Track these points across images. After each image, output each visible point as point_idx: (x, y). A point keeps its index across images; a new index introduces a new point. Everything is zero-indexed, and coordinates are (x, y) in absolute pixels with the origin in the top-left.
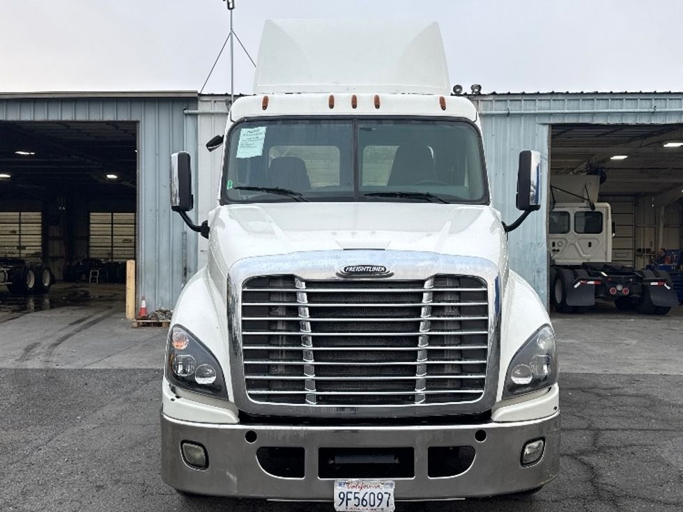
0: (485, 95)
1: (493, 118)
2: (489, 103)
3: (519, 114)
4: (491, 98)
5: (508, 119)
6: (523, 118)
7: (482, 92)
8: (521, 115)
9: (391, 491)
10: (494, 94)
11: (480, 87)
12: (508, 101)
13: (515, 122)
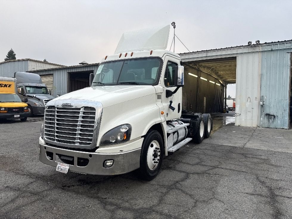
0: (262, 44)
1: (266, 52)
2: (264, 47)
3: (277, 50)
4: (265, 45)
5: (272, 52)
6: (279, 51)
7: (260, 43)
8: (278, 50)
9: (68, 168)
10: (266, 43)
11: (259, 41)
12: (272, 45)
13: (275, 53)
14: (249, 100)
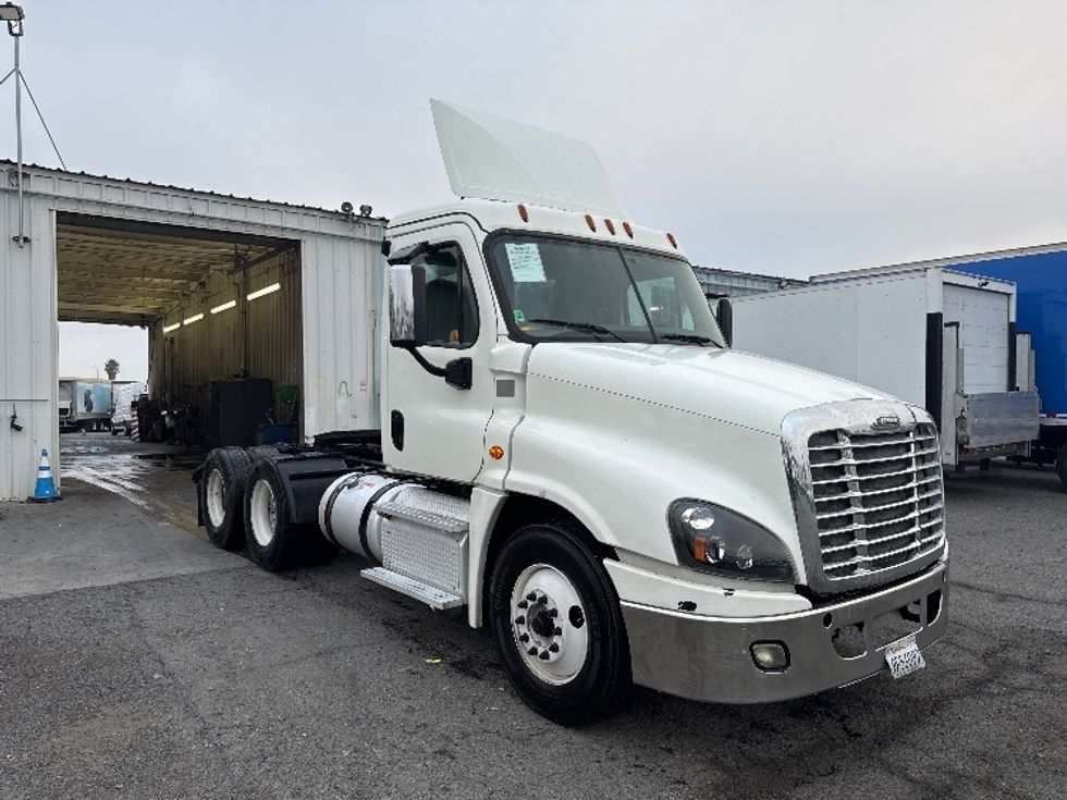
2: (377, 229)
14: (343, 389)
